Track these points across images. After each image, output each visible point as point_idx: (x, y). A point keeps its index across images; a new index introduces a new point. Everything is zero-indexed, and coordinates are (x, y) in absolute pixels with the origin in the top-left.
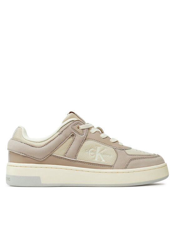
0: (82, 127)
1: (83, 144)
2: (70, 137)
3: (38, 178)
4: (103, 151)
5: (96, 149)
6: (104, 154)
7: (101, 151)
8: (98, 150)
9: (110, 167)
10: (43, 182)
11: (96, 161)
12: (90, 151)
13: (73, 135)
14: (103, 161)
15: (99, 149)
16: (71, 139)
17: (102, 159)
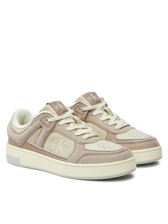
0: (50, 120)
1: (49, 135)
2: (38, 128)
3: (18, 159)
4: (64, 143)
5: (59, 141)
6: (64, 146)
7: (62, 143)
8: (60, 143)
9: (65, 160)
10: (22, 163)
11: (56, 152)
12: (54, 142)
13: (41, 127)
14: (62, 153)
15: (61, 141)
16: (39, 130)
17: (61, 150)
